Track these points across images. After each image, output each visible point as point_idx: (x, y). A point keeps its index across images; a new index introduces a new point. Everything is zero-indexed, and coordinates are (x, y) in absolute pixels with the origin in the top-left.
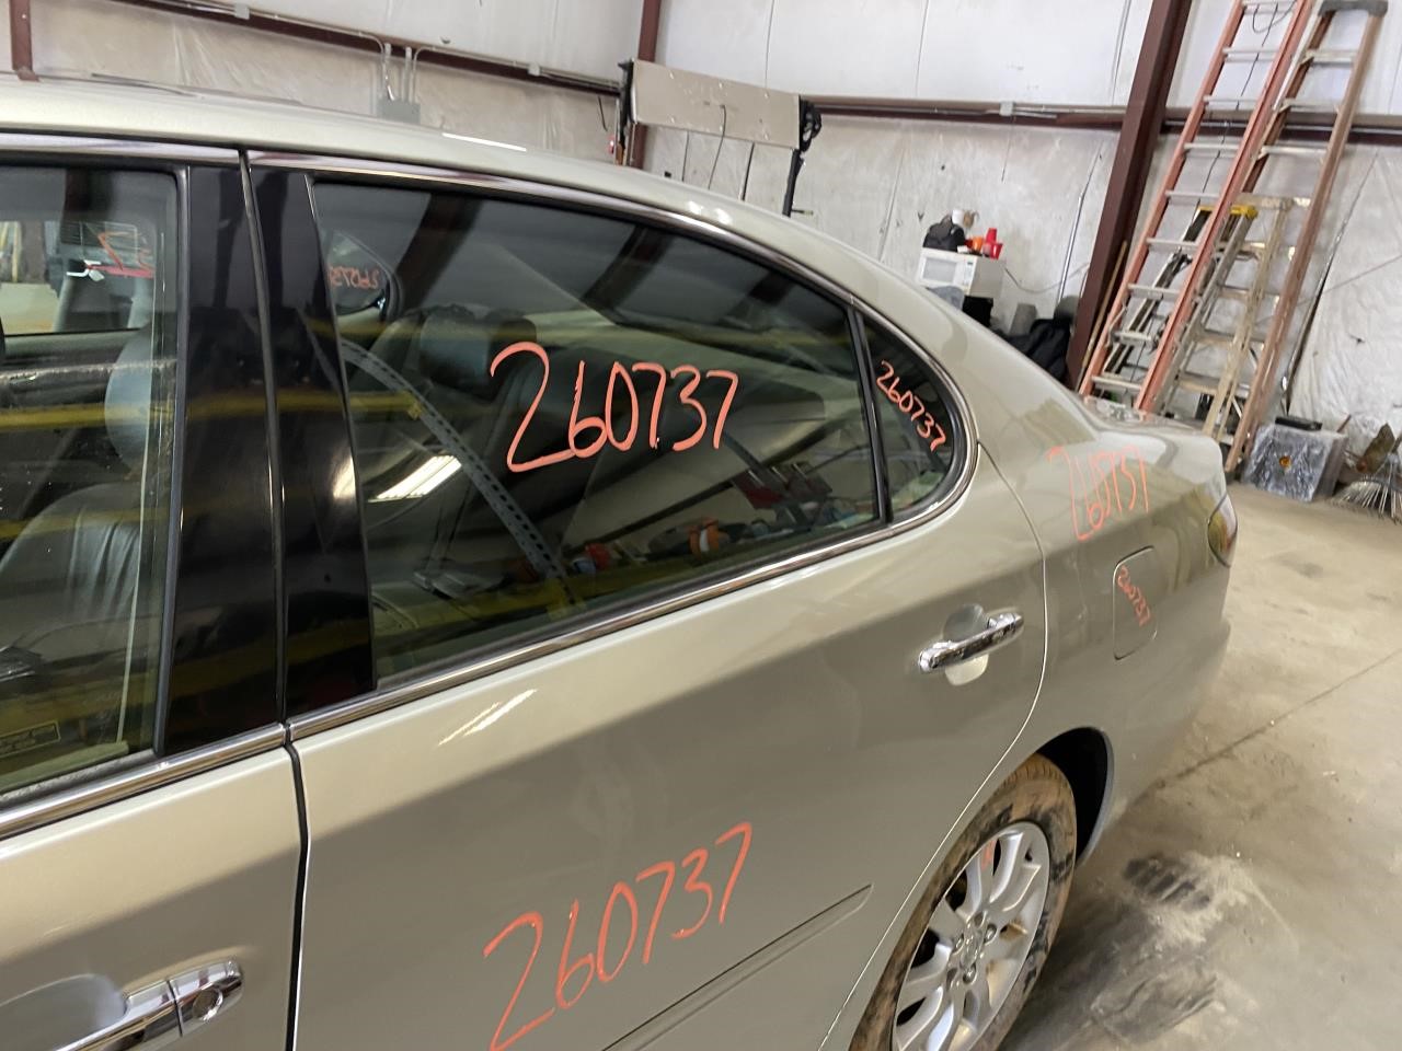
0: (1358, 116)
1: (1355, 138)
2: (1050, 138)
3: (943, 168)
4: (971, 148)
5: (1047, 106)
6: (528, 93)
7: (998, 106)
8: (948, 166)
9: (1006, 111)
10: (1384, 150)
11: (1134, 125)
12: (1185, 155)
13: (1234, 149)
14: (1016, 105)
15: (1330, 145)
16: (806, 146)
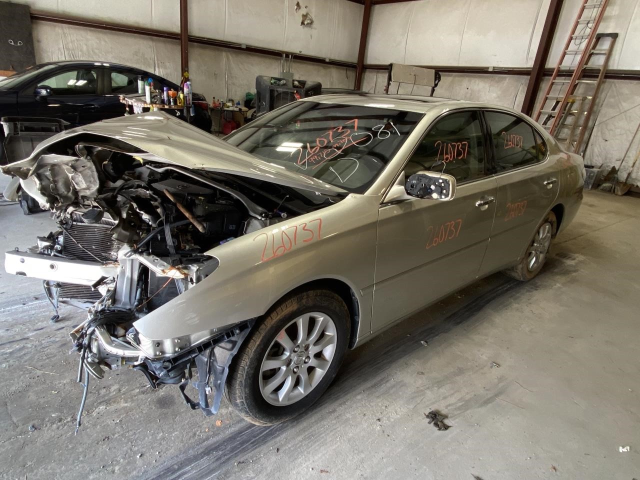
0: (607, 70)
1: (606, 77)
2: (505, 78)
3: (468, 89)
4: (478, 82)
5: (505, 68)
6: (324, 68)
7: (488, 68)
9: (490, 70)
10: (616, 81)
11: (535, 74)
12: (553, 84)
13: (569, 81)
14: (494, 68)
15: (598, 79)
16: (436, 85)
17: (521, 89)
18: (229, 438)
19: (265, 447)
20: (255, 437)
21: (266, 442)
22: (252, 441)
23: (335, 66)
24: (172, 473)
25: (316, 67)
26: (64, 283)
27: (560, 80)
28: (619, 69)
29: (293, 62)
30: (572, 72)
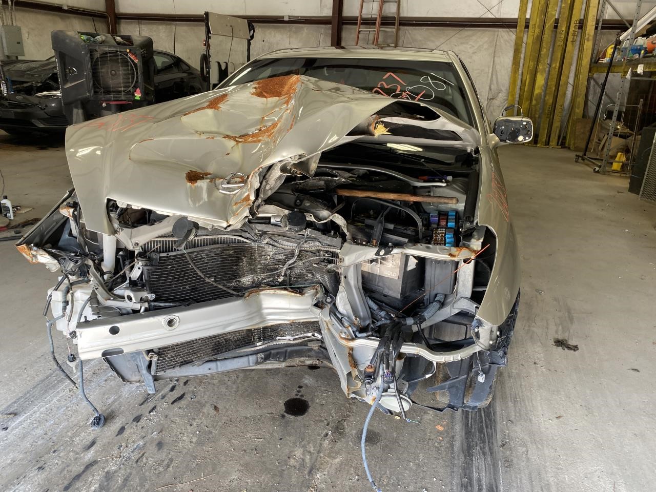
0: (400, 17)
1: (401, 24)
2: (302, 27)
3: (263, 41)
4: (273, 34)
5: (301, 17)
6: (62, 18)
7: (283, 17)
8: (265, 40)
9: (286, 19)
10: (408, 27)
11: (336, 22)
12: (359, 32)
13: (375, 30)
14: (289, 17)
15: (396, 27)
16: (252, 37)
17: (321, 38)
18: (466, 434)
19: (499, 425)
20: (482, 422)
21: (494, 421)
22: (484, 426)
23: (80, 16)
24: (471, 486)
25: (50, 17)
26: (163, 348)
27: (364, 29)
28: (408, 16)
29: (16, 10)
30: (375, 19)
